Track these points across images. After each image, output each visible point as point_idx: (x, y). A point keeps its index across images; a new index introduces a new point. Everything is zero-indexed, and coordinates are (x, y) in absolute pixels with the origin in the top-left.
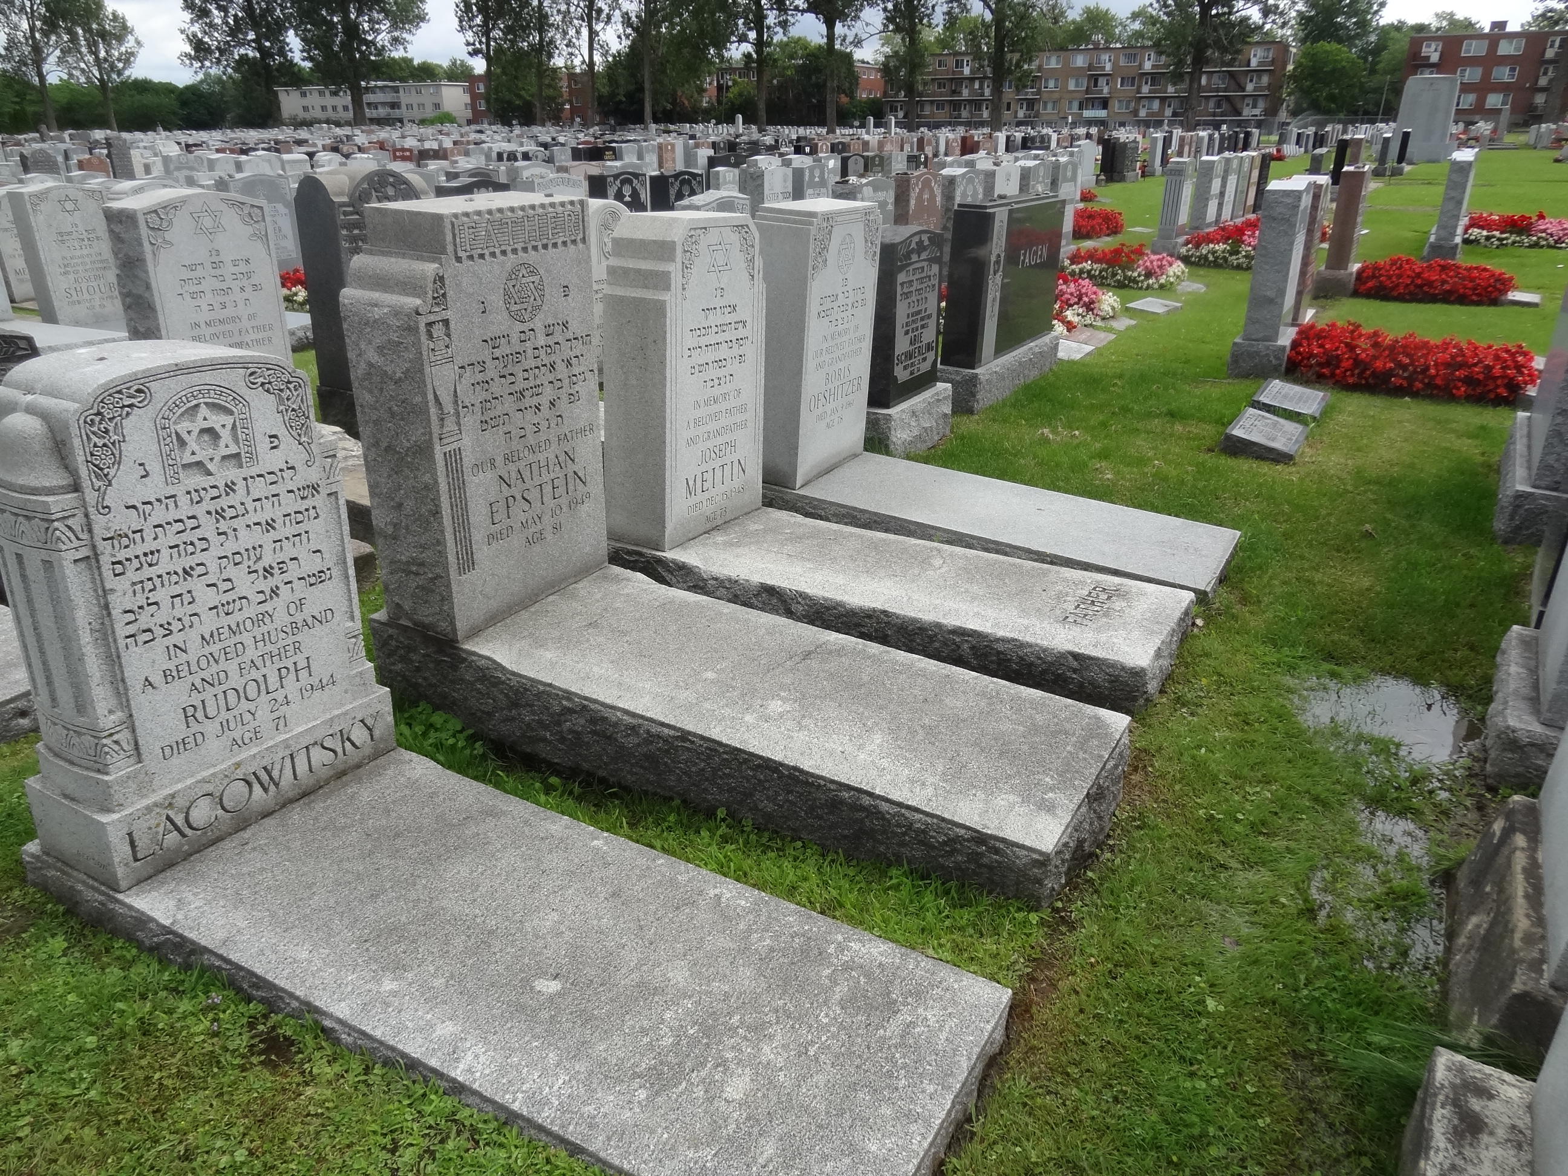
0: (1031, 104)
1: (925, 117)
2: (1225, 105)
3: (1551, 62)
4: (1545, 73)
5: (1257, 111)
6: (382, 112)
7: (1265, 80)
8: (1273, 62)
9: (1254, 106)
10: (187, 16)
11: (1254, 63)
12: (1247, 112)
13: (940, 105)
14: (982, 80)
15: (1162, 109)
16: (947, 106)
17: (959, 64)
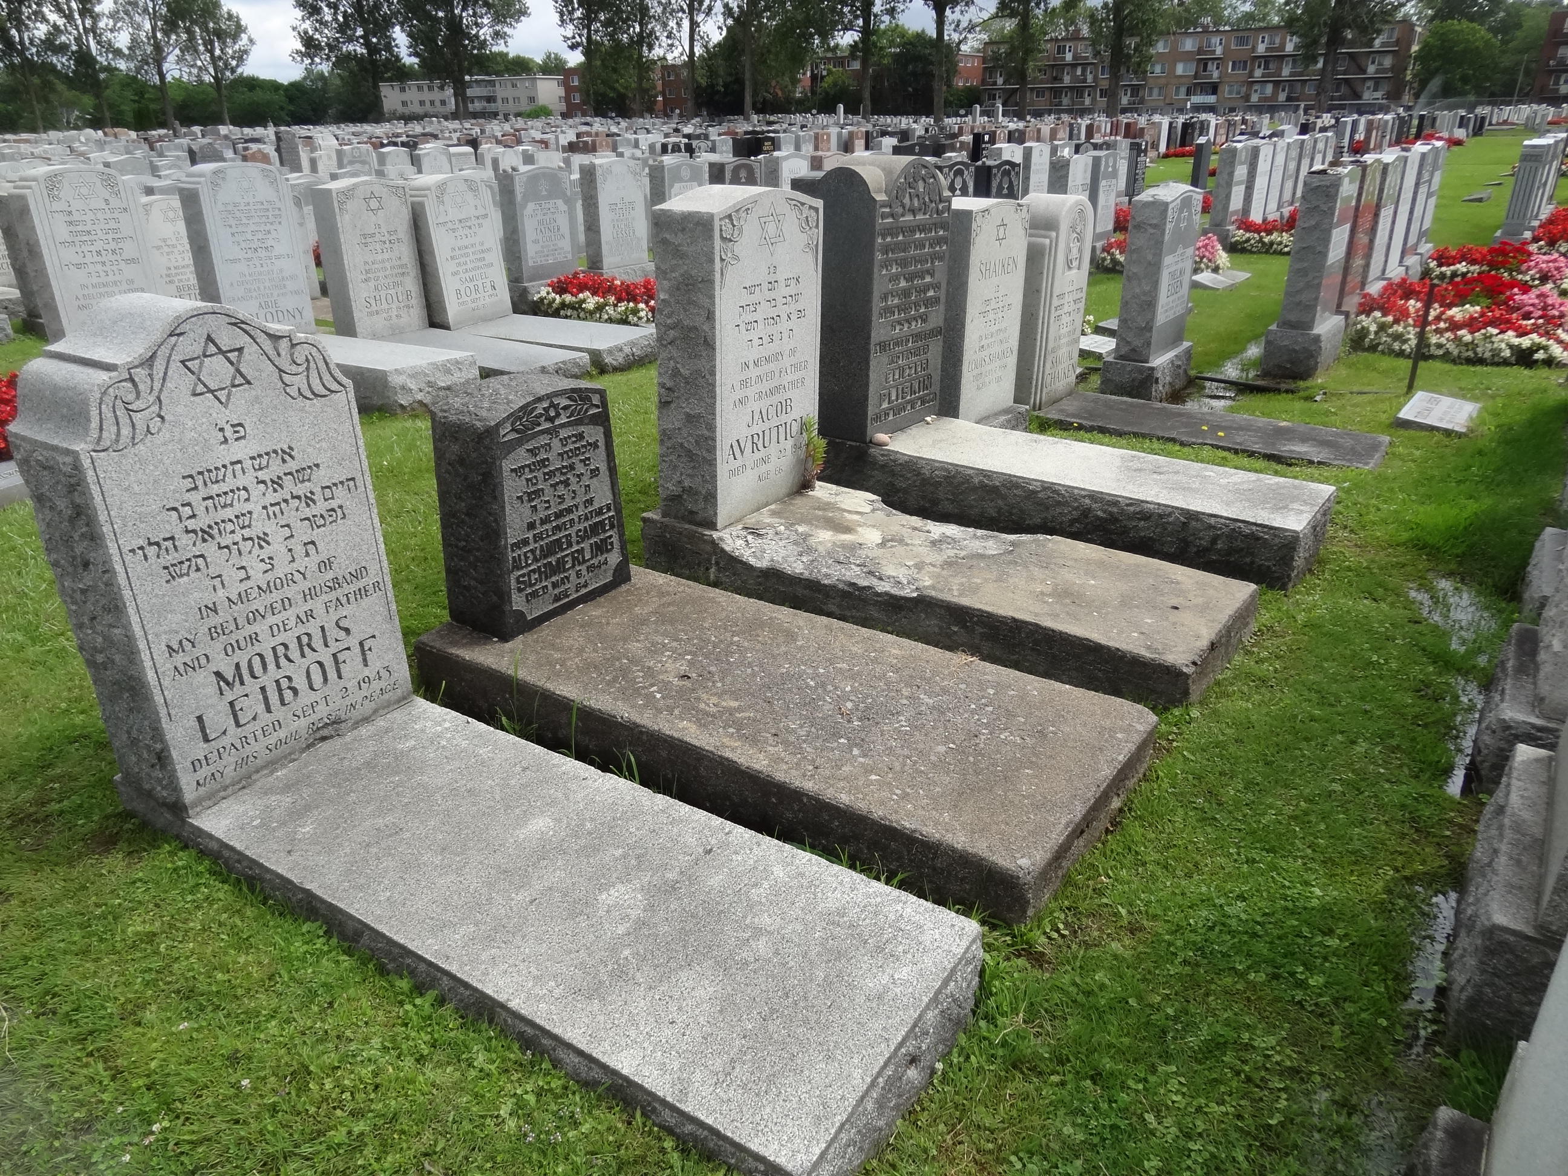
0: (1135, 90)
2: (1344, 89)
5: (1378, 94)
6: (480, 106)
7: (1388, 61)
8: (1397, 42)
9: (1376, 89)
10: (299, 13)
11: (1377, 43)
12: (1369, 95)
13: (1041, 92)
14: (1084, 66)
15: (1275, 93)
16: (1047, 94)
17: (1061, 50)
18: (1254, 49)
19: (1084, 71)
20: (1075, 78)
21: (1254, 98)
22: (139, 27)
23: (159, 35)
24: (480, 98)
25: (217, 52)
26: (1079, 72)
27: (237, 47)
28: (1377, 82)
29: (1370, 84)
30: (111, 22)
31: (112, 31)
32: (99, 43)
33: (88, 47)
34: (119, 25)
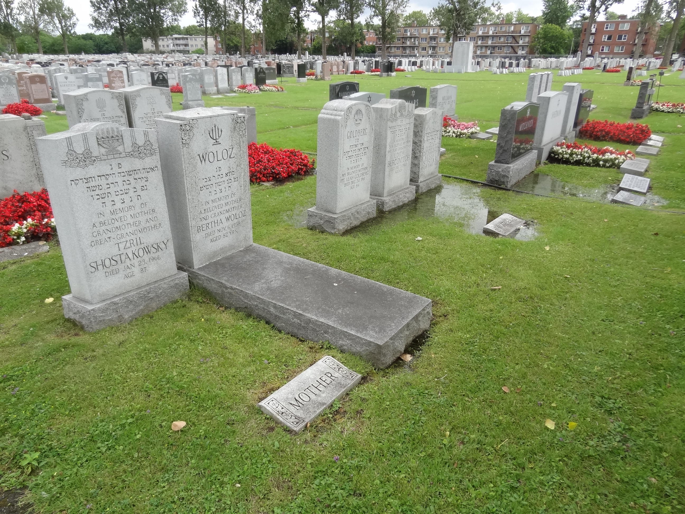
0: (434, 48)
1: (392, 53)
2: (511, 50)
5: (524, 52)
6: (182, 48)
7: (527, 39)
8: (530, 32)
9: (523, 50)
10: (92, 9)
11: (523, 32)
12: (520, 52)
13: (398, 48)
14: (415, 38)
15: (486, 51)
16: (401, 49)
17: (406, 31)
18: (477, 33)
19: (414, 41)
20: (411, 42)
21: (478, 52)
22: (28, 14)
23: (36, 17)
24: (182, 44)
25: (64, 24)
26: (413, 40)
27: (72, 22)
29: (521, 48)
30: (18, 11)
31: (19, 14)
32: (12, 19)
33: (9, 21)
34: (21, 12)
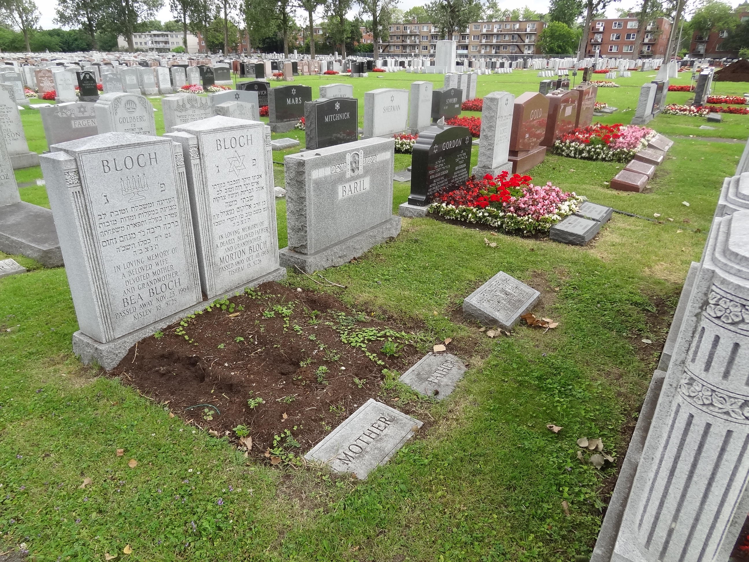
1: (391, 52)
2: (516, 49)
3: (649, 32)
4: (647, 37)
6: (161, 45)
7: (533, 38)
8: (536, 30)
9: (529, 49)
11: (528, 30)
12: (526, 52)
13: (398, 46)
14: (415, 36)
15: (491, 51)
16: (400, 47)
17: (405, 28)
18: (481, 31)
20: (411, 41)
21: (483, 52)
24: (162, 42)
25: (24, 18)
26: (413, 38)
27: (34, 16)
28: (529, 46)
29: (527, 47)
